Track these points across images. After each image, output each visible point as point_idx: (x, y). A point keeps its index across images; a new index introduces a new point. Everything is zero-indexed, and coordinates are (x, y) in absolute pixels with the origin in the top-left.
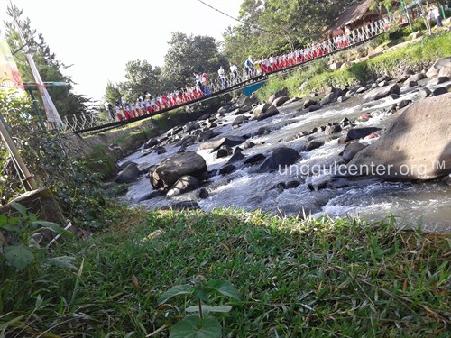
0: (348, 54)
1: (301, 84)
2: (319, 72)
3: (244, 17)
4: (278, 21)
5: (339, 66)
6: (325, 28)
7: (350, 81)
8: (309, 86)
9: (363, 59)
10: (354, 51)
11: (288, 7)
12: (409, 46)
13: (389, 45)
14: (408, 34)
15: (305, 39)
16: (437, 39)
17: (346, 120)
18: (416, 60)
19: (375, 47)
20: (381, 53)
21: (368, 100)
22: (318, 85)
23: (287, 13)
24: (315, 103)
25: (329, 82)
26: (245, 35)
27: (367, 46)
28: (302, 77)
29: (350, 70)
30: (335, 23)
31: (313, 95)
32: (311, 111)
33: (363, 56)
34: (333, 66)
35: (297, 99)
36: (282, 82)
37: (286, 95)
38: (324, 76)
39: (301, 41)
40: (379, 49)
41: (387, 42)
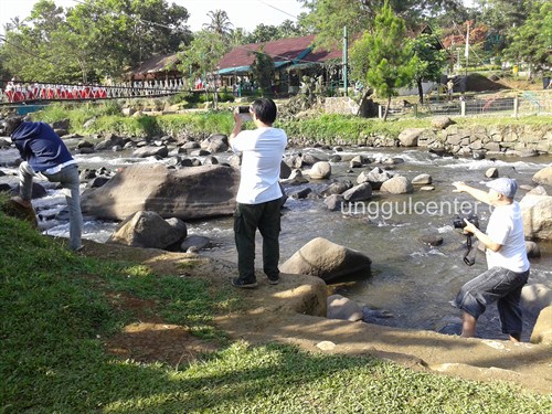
0: (145, 104)
1: (86, 120)
2: (109, 113)
3: (36, 20)
4: (73, 44)
5: (132, 112)
6: (127, 68)
7: (138, 132)
8: (95, 126)
9: (157, 113)
10: (151, 101)
11: (88, 33)
12: (197, 113)
13: (185, 107)
14: (203, 102)
15: (103, 73)
16: (219, 115)
17: (104, 169)
18: (199, 128)
19: (172, 104)
20: (174, 113)
21: (135, 156)
22: (105, 127)
23: (85, 39)
24: (91, 146)
25: (117, 126)
26: (33, 41)
27: (165, 100)
28: (90, 113)
29: (140, 121)
30: (138, 66)
31: (95, 137)
32: (82, 153)
33: (159, 110)
34: (126, 111)
35: (78, 136)
36: (65, 112)
37: (67, 128)
38: (112, 119)
39: (98, 72)
40: (175, 107)
41: (185, 103)
